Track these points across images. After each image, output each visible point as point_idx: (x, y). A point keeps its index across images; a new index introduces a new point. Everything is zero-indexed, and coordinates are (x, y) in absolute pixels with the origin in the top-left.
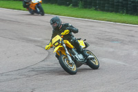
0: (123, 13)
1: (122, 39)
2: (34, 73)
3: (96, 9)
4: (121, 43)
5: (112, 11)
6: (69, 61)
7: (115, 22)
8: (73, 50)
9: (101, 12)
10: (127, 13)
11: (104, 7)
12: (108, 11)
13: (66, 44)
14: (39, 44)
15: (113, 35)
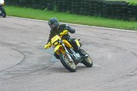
0: (98, 16)
1: (97, 42)
2: (10, 76)
3: (71, 13)
4: (96, 46)
5: (87, 15)
6: (69, 59)
7: (90, 25)
8: (71, 49)
9: (76, 16)
10: (102, 16)
11: (79, 10)
12: (82, 14)
13: (65, 43)
14: (14, 48)
15: (88, 38)
